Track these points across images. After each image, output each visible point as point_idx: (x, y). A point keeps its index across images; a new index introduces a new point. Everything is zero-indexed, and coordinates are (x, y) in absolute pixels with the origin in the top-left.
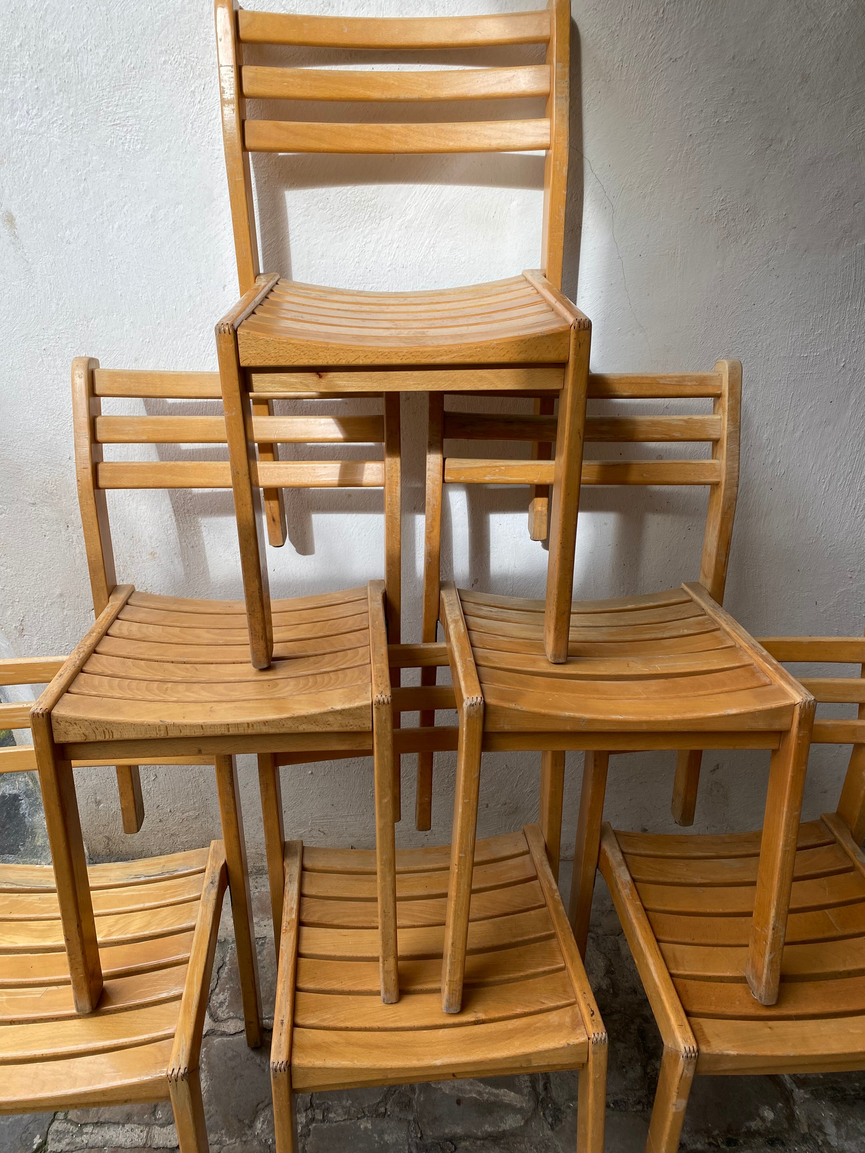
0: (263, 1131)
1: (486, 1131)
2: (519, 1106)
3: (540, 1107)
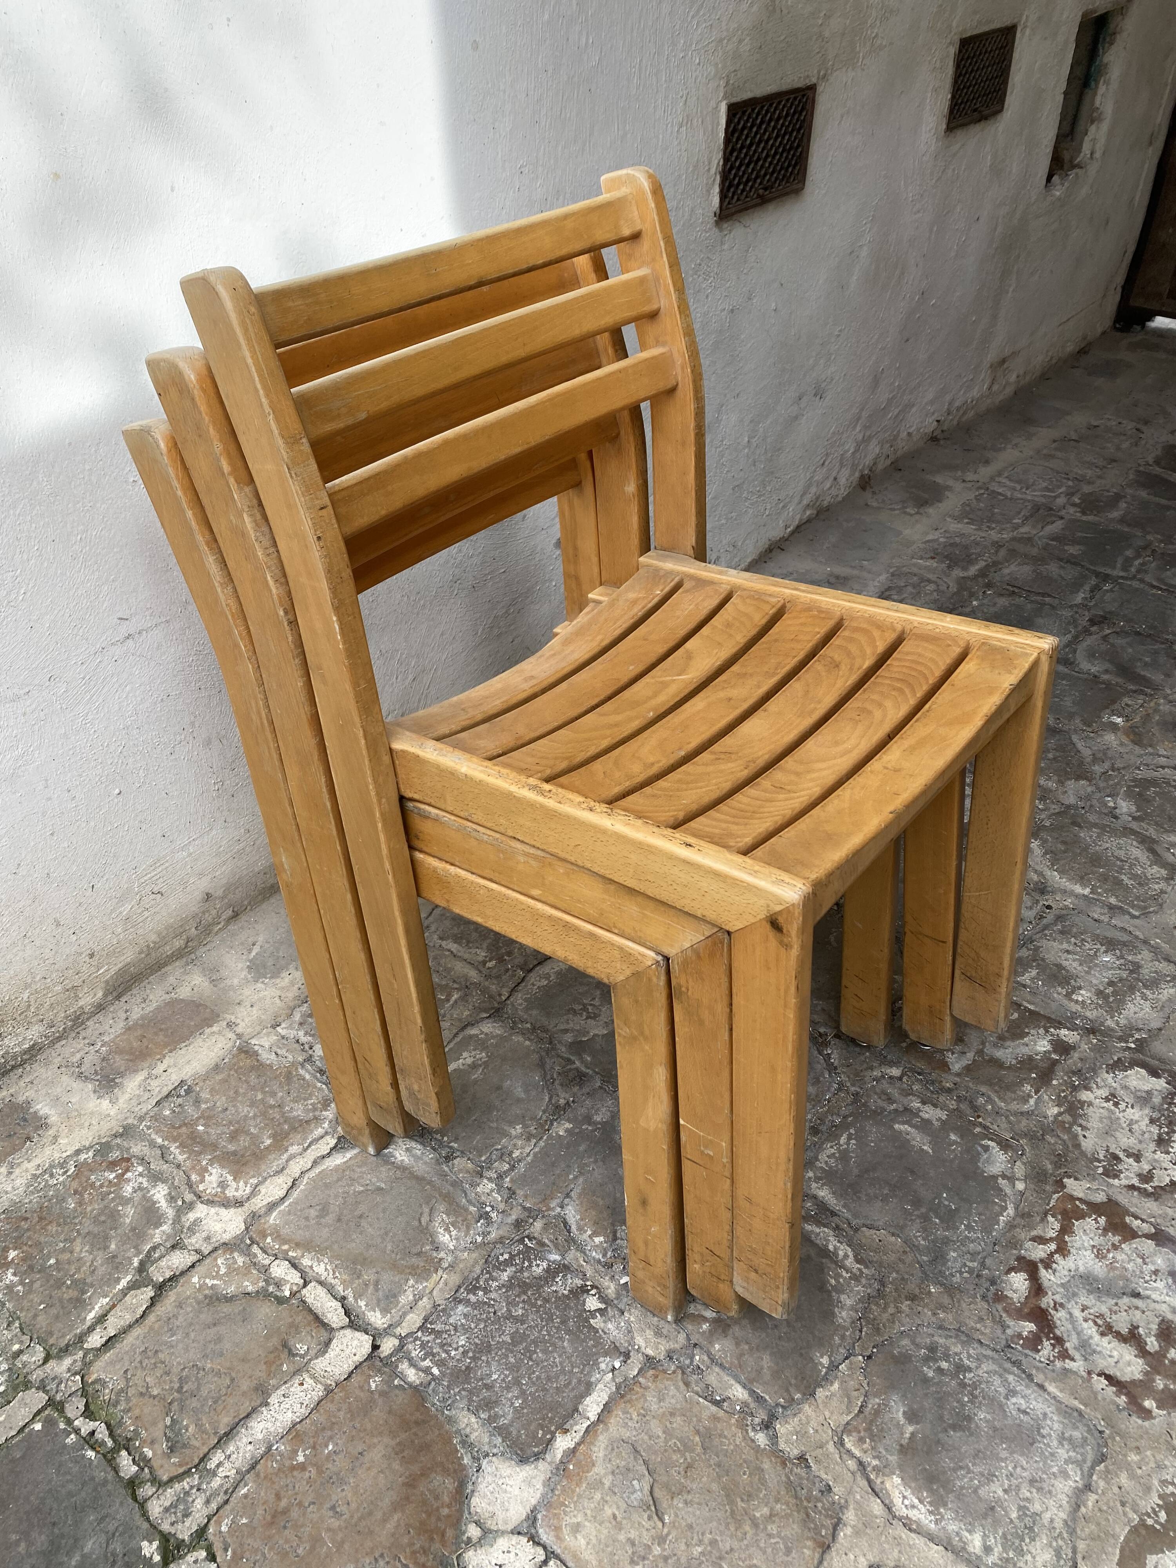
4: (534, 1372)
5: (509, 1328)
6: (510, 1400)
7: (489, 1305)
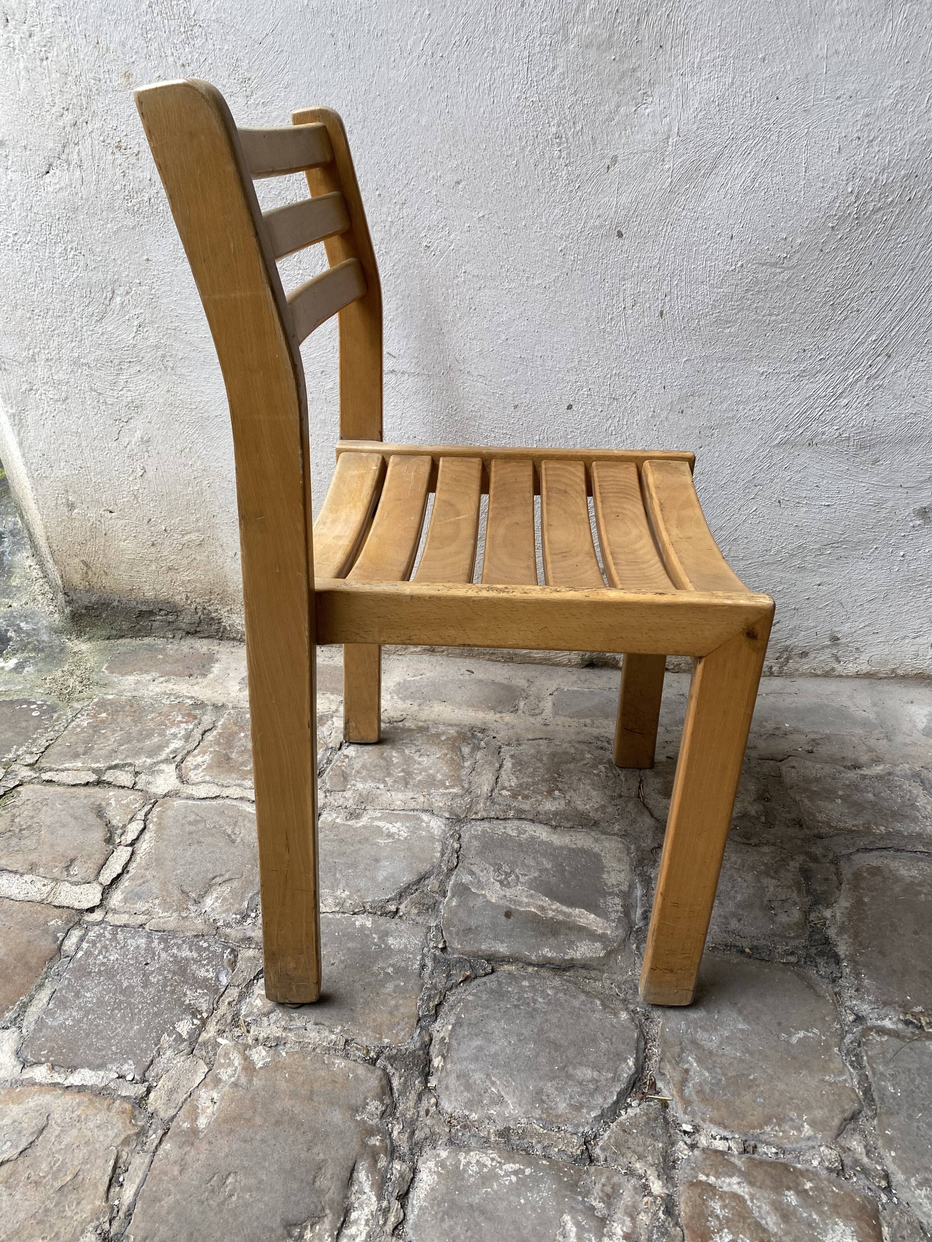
0: (213, 909)
1: (545, 957)
2: (600, 931)
3: (632, 938)
4: (101, 1019)
5: (136, 981)
6: (71, 1016)
7: (153, 958)
